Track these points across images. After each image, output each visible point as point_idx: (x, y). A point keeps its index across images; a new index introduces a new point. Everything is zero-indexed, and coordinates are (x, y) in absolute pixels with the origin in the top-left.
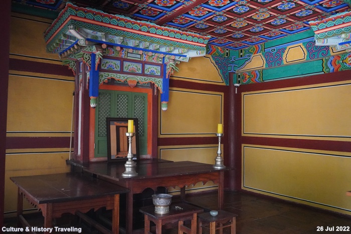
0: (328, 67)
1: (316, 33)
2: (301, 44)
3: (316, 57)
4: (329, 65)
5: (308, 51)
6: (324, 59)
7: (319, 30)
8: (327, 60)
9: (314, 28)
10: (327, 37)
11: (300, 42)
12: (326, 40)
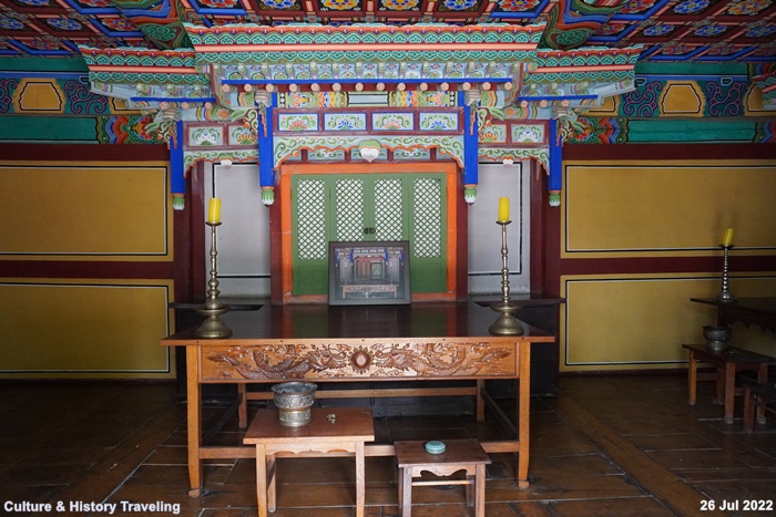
0: (105, 134)
1: (91, 68)
2: (53, 80)
3: (84, 112)
4: (108, 131)
5: (69, 97)
6: (99, 119)
7: (97, 65)
8: (105, 122)
9: (89, 60)
10: (111, 81)
11: (52, 76)
12: (109, 86)
